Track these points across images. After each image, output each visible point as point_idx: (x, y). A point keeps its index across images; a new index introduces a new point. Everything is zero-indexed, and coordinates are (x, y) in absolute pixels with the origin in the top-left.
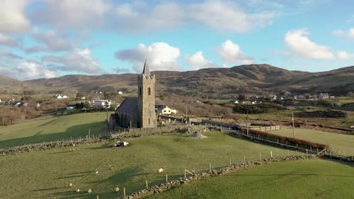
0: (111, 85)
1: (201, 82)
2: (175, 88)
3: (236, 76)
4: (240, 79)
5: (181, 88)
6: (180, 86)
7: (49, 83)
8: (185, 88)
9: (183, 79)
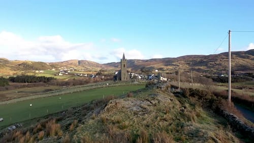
0: (153, 66)
1: (218, 62)
2: (197, 68)
3: (248, 58)
4: (252, 59)
5: (202, 68)
6: (201, 66)
7: (116, 65)
8: (205, 67)
9: (205, 60)
